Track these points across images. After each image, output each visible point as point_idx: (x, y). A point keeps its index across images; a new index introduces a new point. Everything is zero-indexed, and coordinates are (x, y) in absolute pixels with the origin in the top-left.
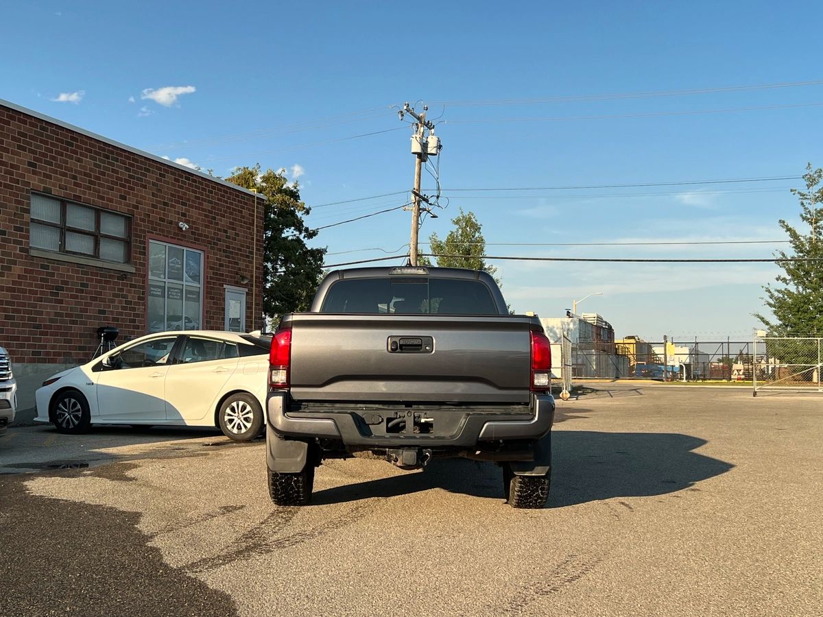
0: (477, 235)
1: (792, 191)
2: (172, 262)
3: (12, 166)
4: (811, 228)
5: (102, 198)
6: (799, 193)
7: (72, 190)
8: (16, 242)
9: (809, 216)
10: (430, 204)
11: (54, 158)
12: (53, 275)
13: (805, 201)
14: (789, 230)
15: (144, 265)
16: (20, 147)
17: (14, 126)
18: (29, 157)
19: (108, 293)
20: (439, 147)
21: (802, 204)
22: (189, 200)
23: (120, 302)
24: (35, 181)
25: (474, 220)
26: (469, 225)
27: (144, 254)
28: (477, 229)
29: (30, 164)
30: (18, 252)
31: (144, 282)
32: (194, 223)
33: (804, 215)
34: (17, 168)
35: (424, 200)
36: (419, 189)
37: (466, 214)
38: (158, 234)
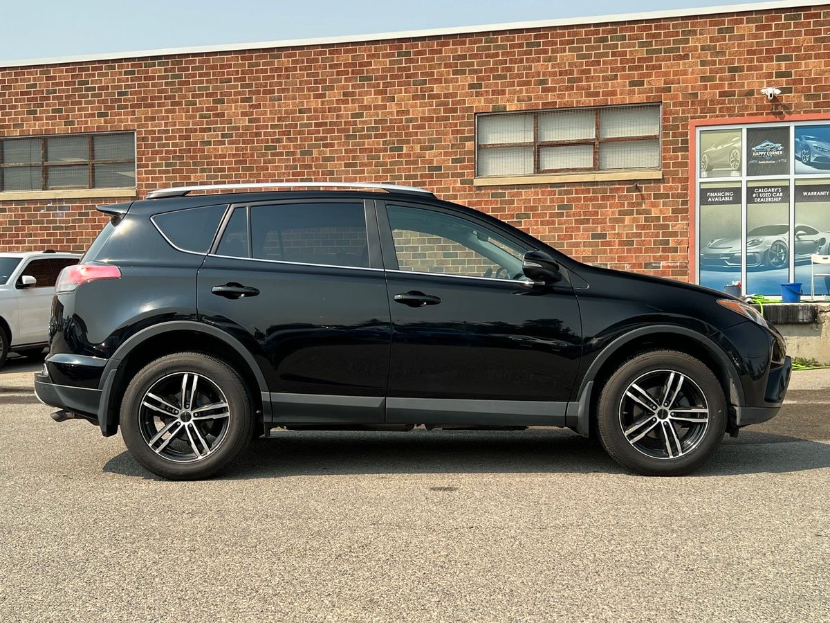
2: (758, 151)
3: (446, 96)
5: (597, 94)
7: (538, 98)
8: (454, 175)
11: (509, 69)
12: (512, 202)
15: (685, 165)
16: (455, 73)
17: (447, 51)
18: (471, 79)
19: (610, 212)
22: (798, 49)
23: (635, 220)
24: (480, 104)
27: (686, 149)
29: (471, 86)
30: (459, 185)
31: (685, 188)
32: (813, 80)
34: (454, 95)
38: (717, 116)
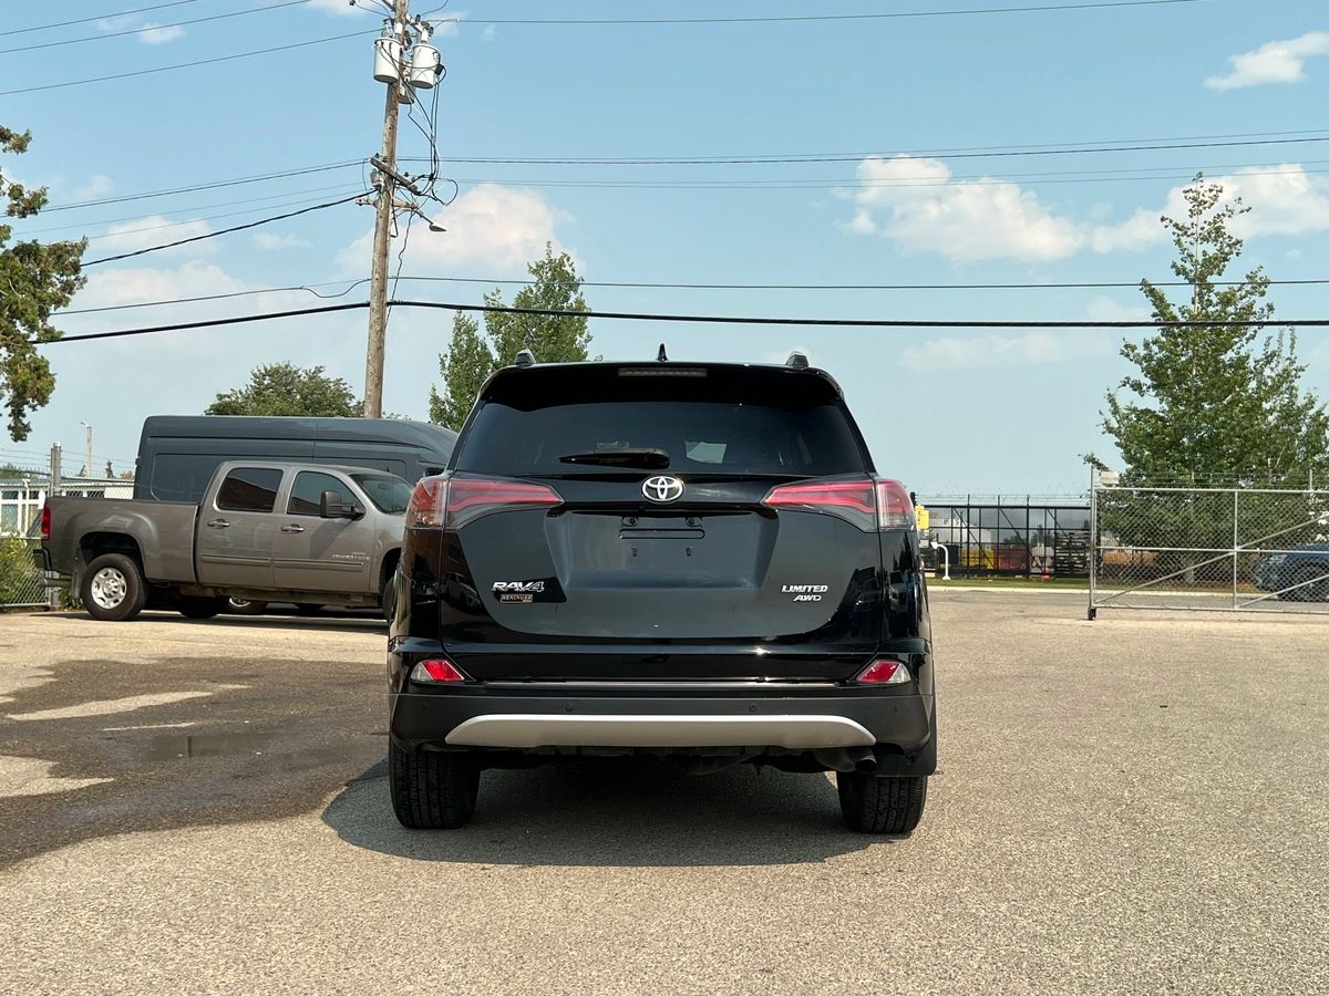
0: (573, 297)
1: (1163, 219)
4: (1191, 290)
6: (1176, 225)
9: (1188, 266)
10: (419, 194)
13: (1184, 239)
14: (1151, 292)
20: (439, 69)
21: (1178, 242)
25: (567, 268)
26: (557, 278)
28: (574, 286)
33: (1179, 263)
35: (402, 184)
36: (391, 158)
37: (556, 256)
